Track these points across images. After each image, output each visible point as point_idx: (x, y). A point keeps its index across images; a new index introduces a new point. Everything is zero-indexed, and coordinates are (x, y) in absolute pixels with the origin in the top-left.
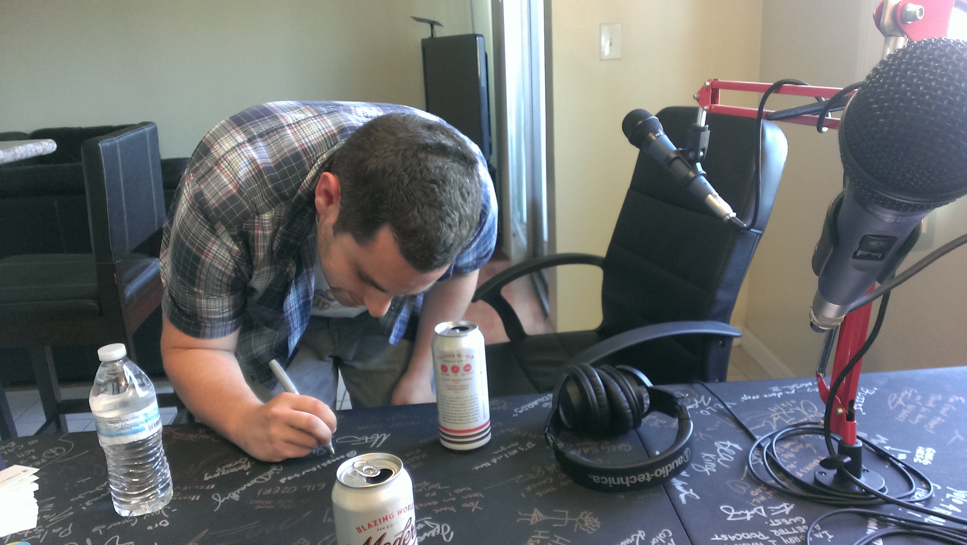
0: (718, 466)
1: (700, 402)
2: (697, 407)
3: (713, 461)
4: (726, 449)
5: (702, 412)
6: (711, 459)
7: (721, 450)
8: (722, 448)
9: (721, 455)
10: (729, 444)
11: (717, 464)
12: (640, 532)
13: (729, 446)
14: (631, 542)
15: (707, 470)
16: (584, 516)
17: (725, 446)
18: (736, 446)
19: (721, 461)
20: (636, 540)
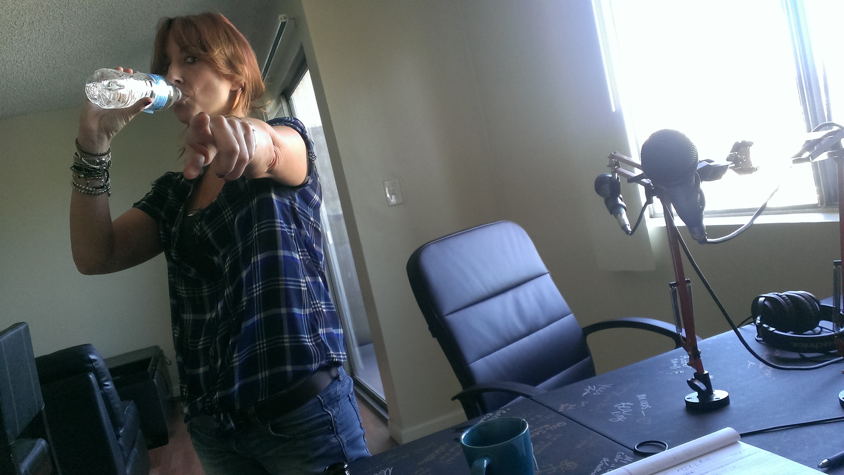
0: (625, 416)
1: (589, 389)
2: (589, 392)
3: (620, 414)
4: (623, 407)
5: (594, 394)
6: (619, 414)
7: (620, 408)
8: (621, 407)
9: (622, 410)
10: (624, 404)
11: (623, 414)
12: (604, 459)
13: (624, 405)
14: (602, 465)
15: (620, 419)
16: (563, 463)
17: (622, 405)
18: (628, 404)
19: (625, 413)
20: (605, 463)
